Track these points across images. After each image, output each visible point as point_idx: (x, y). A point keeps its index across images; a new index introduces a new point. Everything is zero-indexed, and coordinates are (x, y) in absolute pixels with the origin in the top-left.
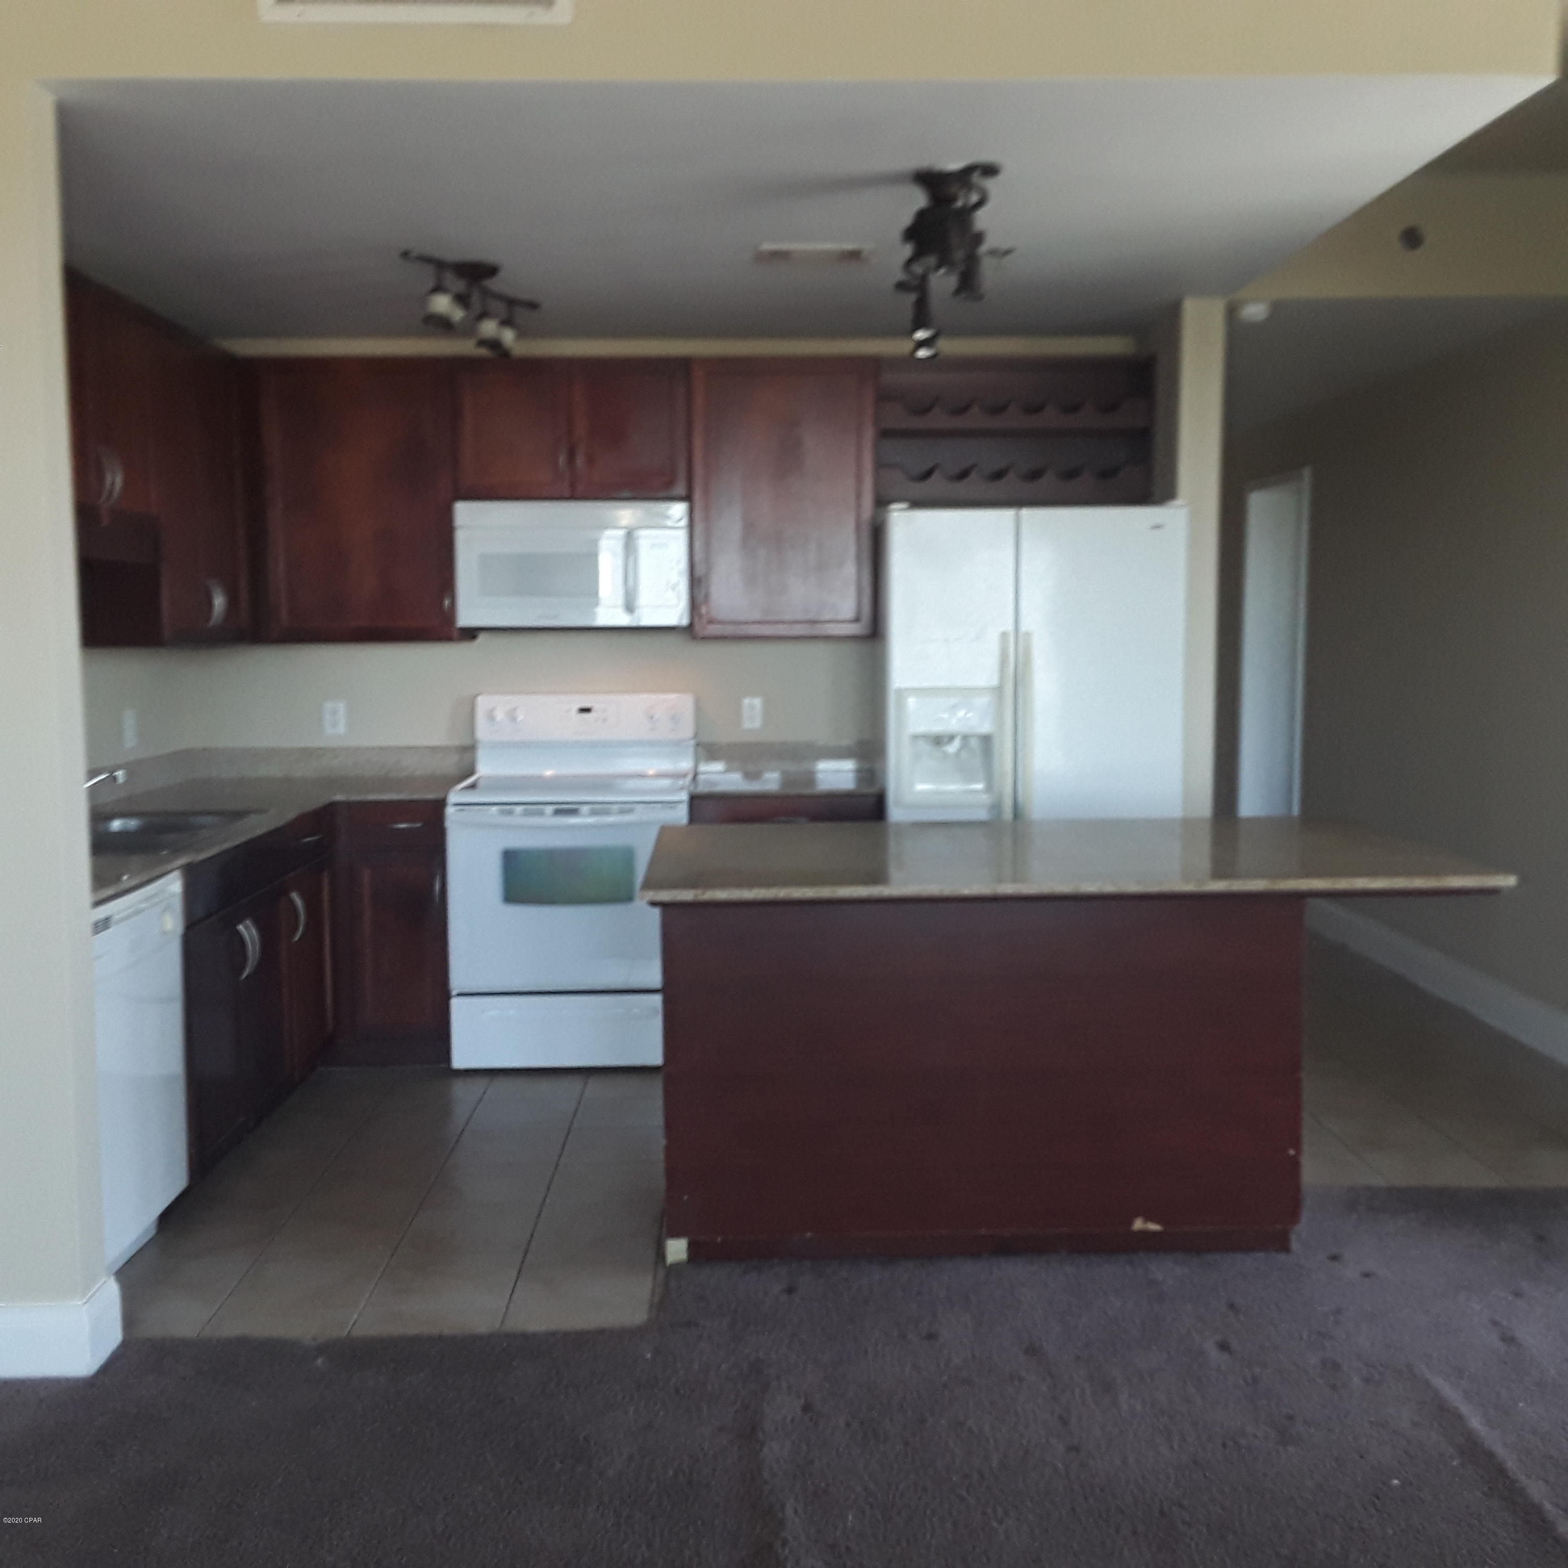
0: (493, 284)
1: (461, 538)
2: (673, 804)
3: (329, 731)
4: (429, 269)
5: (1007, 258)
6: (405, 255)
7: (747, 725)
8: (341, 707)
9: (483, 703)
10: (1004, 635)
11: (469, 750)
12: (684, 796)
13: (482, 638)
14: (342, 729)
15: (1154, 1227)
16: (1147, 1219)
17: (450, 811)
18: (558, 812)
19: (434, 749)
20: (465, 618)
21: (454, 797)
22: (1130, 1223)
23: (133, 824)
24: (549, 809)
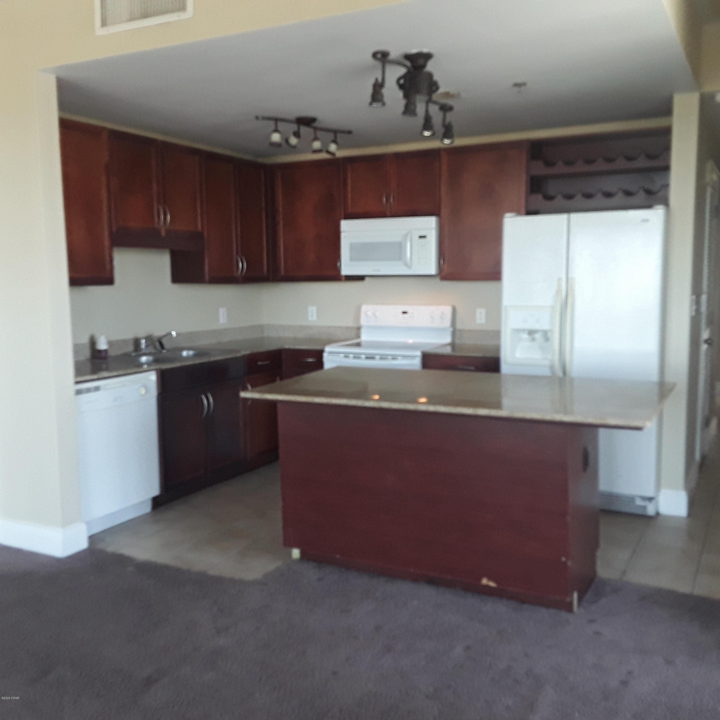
0: (316, 124)
1: (343, 236)
2: (413, 357)
3: (310, 318)
4: (272, 123)
5: (523, 88)
6: (257, 118)
7: (478, 321)
8: (314, 308)
9: (364, 308)
10: (560, 279)
11: (359, 329)
12: (419, 353)
13: (367, 279)
14: (315, 318)
15: (492, 584)
16: (490, 578)
17: (325, 355)
18: (367, 358)
19: (348, 328)
20: (345, 271)
21: (328, 349)
22: (480, 579)
23: (191, 353)
24: (363, 356)
